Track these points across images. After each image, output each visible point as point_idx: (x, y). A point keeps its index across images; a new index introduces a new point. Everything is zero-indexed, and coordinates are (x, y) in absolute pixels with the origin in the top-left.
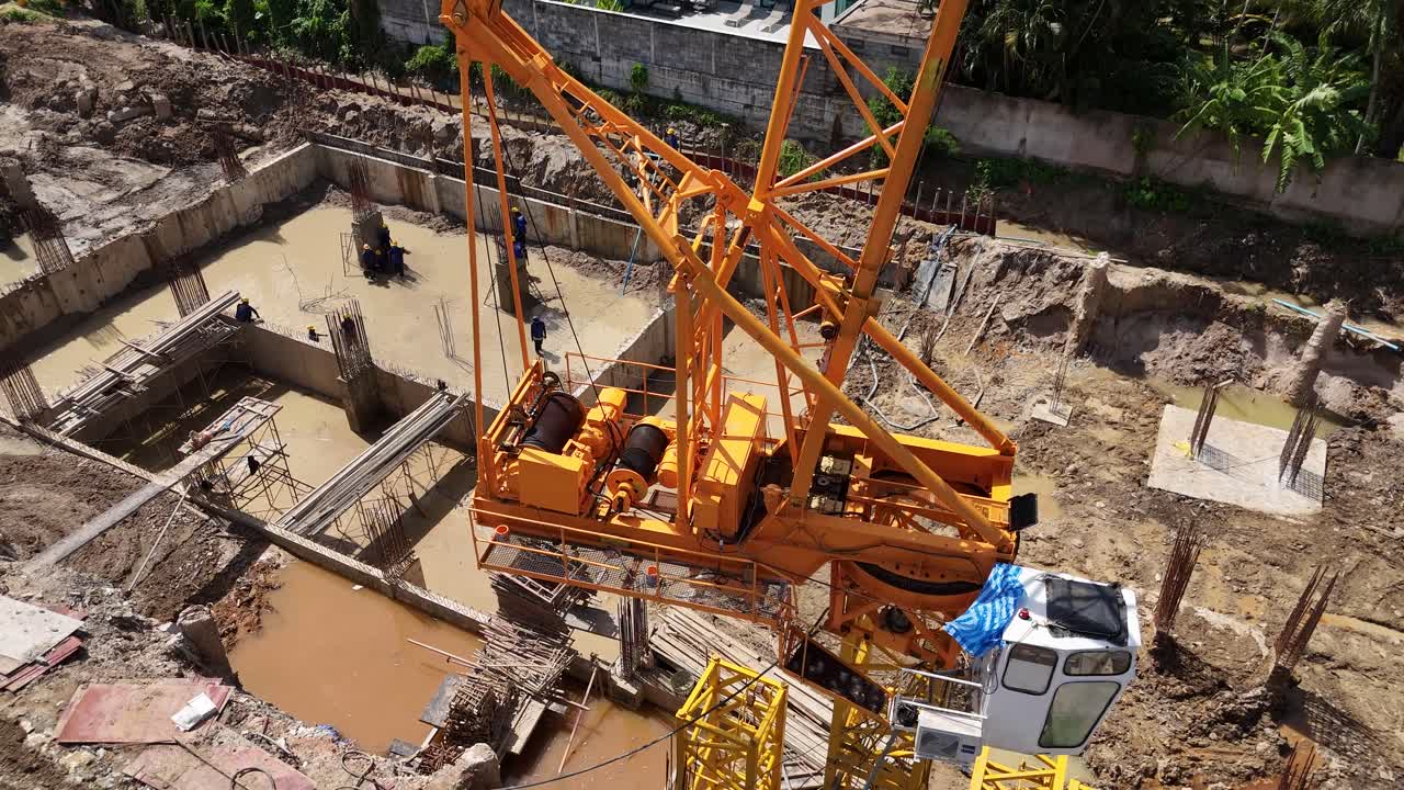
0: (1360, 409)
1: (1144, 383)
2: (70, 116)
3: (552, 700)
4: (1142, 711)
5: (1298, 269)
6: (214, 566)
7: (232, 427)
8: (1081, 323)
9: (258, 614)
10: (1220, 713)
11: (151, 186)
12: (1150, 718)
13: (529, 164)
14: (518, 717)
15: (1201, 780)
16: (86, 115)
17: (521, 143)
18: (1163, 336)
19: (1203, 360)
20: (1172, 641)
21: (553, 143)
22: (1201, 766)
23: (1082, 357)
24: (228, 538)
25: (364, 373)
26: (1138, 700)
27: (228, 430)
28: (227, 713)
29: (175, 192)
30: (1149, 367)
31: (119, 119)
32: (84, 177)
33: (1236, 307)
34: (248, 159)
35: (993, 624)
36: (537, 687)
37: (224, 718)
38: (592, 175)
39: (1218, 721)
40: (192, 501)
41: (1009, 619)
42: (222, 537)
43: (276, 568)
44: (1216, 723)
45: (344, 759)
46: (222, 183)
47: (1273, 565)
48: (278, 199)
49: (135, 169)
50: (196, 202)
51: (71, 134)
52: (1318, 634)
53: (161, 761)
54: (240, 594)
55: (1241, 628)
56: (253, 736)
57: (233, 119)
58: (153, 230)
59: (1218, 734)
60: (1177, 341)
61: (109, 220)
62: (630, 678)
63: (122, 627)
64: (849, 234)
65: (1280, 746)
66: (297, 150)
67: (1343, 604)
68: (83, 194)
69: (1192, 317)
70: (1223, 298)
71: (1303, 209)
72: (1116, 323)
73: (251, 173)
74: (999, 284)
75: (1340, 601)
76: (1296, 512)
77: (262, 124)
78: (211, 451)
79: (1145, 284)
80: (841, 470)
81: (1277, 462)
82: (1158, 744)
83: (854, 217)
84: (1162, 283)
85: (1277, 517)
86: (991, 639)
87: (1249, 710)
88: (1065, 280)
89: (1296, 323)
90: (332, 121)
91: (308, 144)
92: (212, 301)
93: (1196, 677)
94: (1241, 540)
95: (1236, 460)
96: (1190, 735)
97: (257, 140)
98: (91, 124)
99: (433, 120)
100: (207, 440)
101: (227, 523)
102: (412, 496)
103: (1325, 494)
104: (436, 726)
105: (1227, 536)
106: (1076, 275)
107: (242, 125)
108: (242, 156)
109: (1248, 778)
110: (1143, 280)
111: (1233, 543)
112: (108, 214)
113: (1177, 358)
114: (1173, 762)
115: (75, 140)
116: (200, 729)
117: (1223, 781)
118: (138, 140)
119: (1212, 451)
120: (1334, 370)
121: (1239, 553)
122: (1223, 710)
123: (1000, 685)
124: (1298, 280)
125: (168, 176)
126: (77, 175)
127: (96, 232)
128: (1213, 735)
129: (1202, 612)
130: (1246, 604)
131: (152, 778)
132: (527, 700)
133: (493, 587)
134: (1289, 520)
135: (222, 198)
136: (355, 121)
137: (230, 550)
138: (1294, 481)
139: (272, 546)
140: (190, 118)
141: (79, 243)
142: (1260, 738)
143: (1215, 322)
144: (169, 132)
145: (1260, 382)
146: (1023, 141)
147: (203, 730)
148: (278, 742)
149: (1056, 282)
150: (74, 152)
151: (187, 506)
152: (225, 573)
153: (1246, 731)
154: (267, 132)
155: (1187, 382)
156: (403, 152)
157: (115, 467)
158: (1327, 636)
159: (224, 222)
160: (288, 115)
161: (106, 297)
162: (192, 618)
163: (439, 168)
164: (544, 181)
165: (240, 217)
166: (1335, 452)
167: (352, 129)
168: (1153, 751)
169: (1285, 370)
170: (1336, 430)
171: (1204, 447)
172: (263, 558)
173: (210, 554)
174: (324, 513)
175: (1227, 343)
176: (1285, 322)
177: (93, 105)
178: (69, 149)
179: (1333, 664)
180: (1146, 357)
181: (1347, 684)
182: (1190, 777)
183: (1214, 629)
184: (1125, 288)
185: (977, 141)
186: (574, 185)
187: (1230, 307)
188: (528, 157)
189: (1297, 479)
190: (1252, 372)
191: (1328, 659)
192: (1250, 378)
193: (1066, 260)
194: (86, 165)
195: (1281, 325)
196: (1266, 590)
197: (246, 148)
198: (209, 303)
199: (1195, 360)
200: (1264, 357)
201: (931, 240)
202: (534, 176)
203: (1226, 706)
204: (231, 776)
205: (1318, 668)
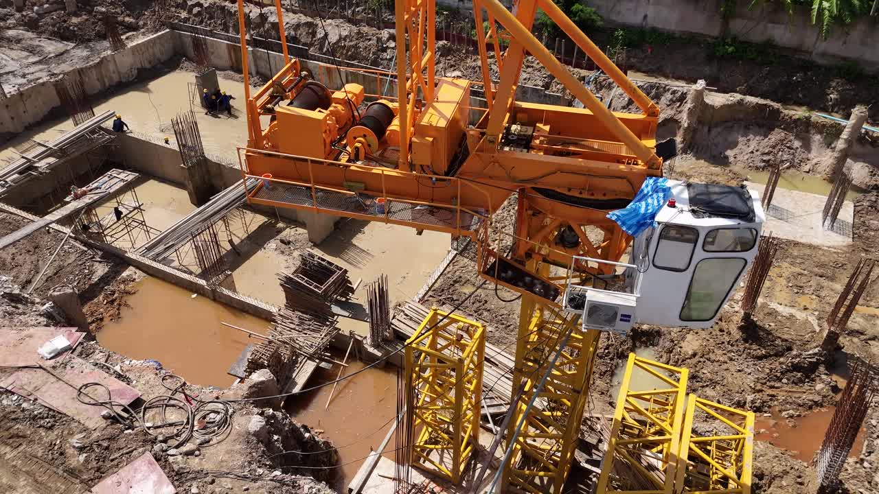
0: (875, 183)
1: (728, 169)
2: (9, 10)
3: (322, 360)
4: (733, 367)
5: (831, 96)
6: (90, 279)
7: (103, 186)
8: (686, 130)
9: (118, 309)
10: (790, 364)
11: (62, 54)
12: (739, 371)
13: (314, 39)
14: (297, 371)
15: (777, 409)
16: (19, 10)
17: (309, 25)
18: (740, 139)
19: (768, 154)
20: (753, 323)
21: (331, 24)
22: (777, 400)
23: (686, 154)
24: (100, 262)
25: (199, 163)
26: (731, 360)
27: (100, 188)
28: (79, 349)
29: (78, 57)
30: (731, 159)
31: (41, 12)
32: (16, 48)
33: (791, 117)
34: (127, 38)
35: (647, 209)
36: (311, 351)
37: (77, 352)
38: (356, 45)
39: (788, 371)
40: (76, 239)
41: (660, 207)
42: (96, 261)
43: (133, 281)
44: (786, 372)
45: (163, 379)
46: (109, 52)
47: (821, 276)
48: (148, 66)
49: (51, 44)
50: (91, 63)
51: (9, 22)
52: (854, 318)
53: (28, 378)
54: (107, 296)
55: (800, 315)
56: (97, 364)
57: (119, 14)
58: (61, 80)
59: (788, 380)
60: (750, 142)
61: (33, 73)
62: (377, 346)
63: (12, 301)
64: (529, 79)
65: (832, 386)
66: (160, 33)
67: (871, 300)
68: (16, 58)
69: (760, 126)
70: (782, 112)
71: (833, 56)
72: (709, 131)
73: (129, 47)
74: (630, 107)
75: (868, 298)
76: (836, 244)
77: (137, 18)
78: (87, 200)
79: (730, 103)
80: (526, 132)
81: (821, 215)
82: (746, 386)
83: (532, 67)
84: (740, 102)
85: (823, 248)
86: (646, 221)
87: (810, 362)
88: (674, 102)
89: (832, 126)
90: (184, 15)
91: (168, 30)
92: (96, 116)
93: (771, 345)
94: (798, 261)
95: (793, 214)
96: (768, 380)
97: (133, 28)
98: (23, 15)
99: (250, 12)
100: (84, 194)
101: (100, 253)
102: (231, 242)
103: (854, 234)
104: (239, 377)
105: (788, 260)
106: (682, 98)
107: (124, 17)
108: (123, 37)
109: (810, 408)
110: (727, 100)
111: (792, 264)
112: (32, 69)
113: (750, 153)
114: (757, 397)
115: (11, 26)
116: (58, 359)
117: (793, 409)
118: (54, 26)
119: (776, 209)
120: (856, 158)
121: (798, 270)
122: (792, 363)
123: (651, 265)
124: (830, 103)
125: (73, 48)
126: (12, 47)
127: (24, 81)
128: (784, 381)
129: (773, 305)
130: (803, 300)
131: (20, 389)
132: (304, 360)
133: (281, 285)
134: (830, 249)
135: (109, 61)
136: (199, 14)
137: (101, 270)
138: (833, 226)
139: (131, 268)
140: (90, 13)
141: (11, 86)
142: (818, 381)
143: (776, 129)
144: (75, 20)
145: (807, 168)
146: (645, 17)
147: (60, 359)
148: (115, 368)
149: (669, 103)
150: (11, 33)
151: (72, 242)
152: (97, 284)
153: (808, 377)
154: (141, 23)
155: (757, 168)
156: (231, 34)
157: (24, 218)
158: (861, 320)
159: (111, 78)
160: (155, 12)
161: (29, 124)
162: (60, 291)
163: (255, 43)
164: (325, 49)
165: (121, 76)
166: (859, 208)
167: (197, 19)
168: (743, 391)
169: (824, 158)
170: (860, 196)
171: (771, 206)
172: (124, 274)
173: (87, 271)
174: (168, 245)
175: (784, 142)
176: (824, 126)
177: (24, 4)
178: (8, 31)
179: (865, 337)
180: (729, 153)
181: (876, 349)
182: (770, 407)
183: (783, 316)
184: (716, 105)
185: (614, 17)
186: (345, 52)
187: (787, 118)
188: (314, 34)
189: (835, 224)
190: (801, 161)
191: (862, 334)
192: (800, 166)
193: (675, 88)
194: (19, 41)
195: (821, 128)
196: (817, 291)
197: (127, 32)
198: (94, 118)
199: (763, 154)
200: (809, 151)
201: (584, 80)
202: (318, 46)
203: (794, 360)
204: (78, 388)
205: (855, 340)
